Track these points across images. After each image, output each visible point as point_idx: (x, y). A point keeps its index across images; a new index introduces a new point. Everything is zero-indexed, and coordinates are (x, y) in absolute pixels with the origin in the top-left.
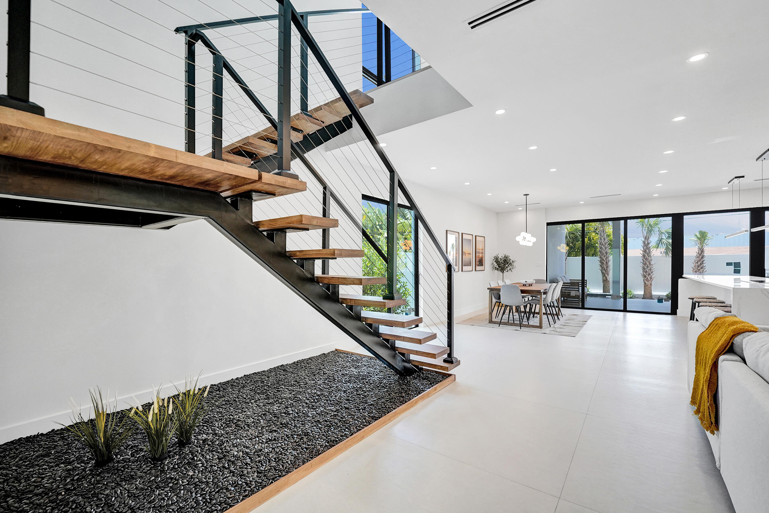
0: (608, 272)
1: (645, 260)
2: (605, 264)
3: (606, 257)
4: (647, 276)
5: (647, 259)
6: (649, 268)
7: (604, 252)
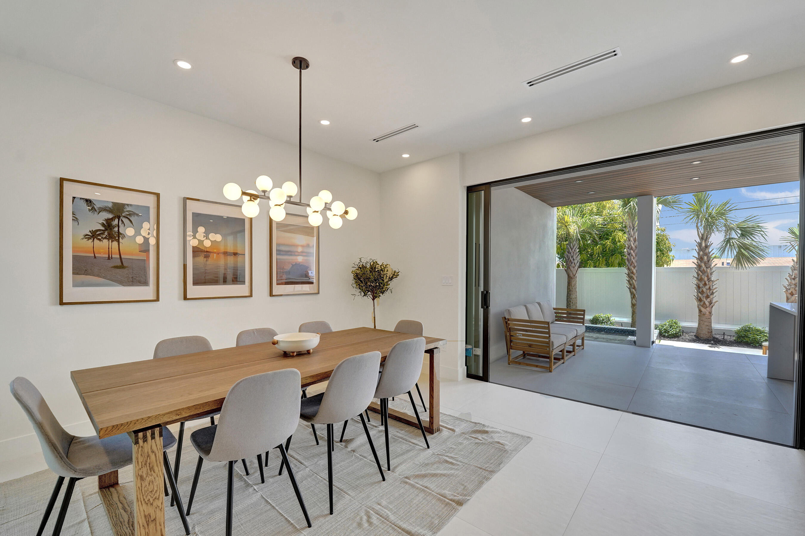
1: (701, 274)
4: (705, 300)
5: (704, 272)
6: (707, 287)
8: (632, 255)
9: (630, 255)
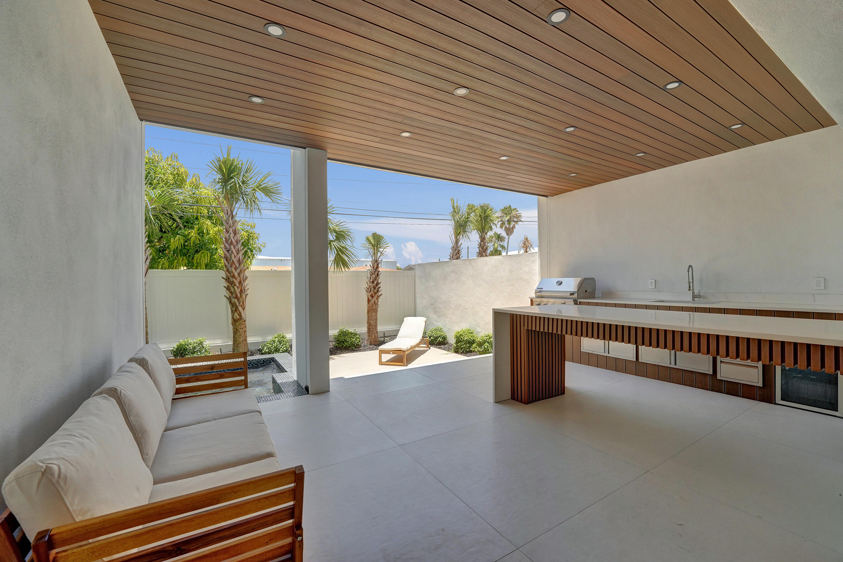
0: (243, 303)
2: (237, 284)
3: (238, 271)
7: (234, 260)
8: (232, 252)
9: (230, 252)
